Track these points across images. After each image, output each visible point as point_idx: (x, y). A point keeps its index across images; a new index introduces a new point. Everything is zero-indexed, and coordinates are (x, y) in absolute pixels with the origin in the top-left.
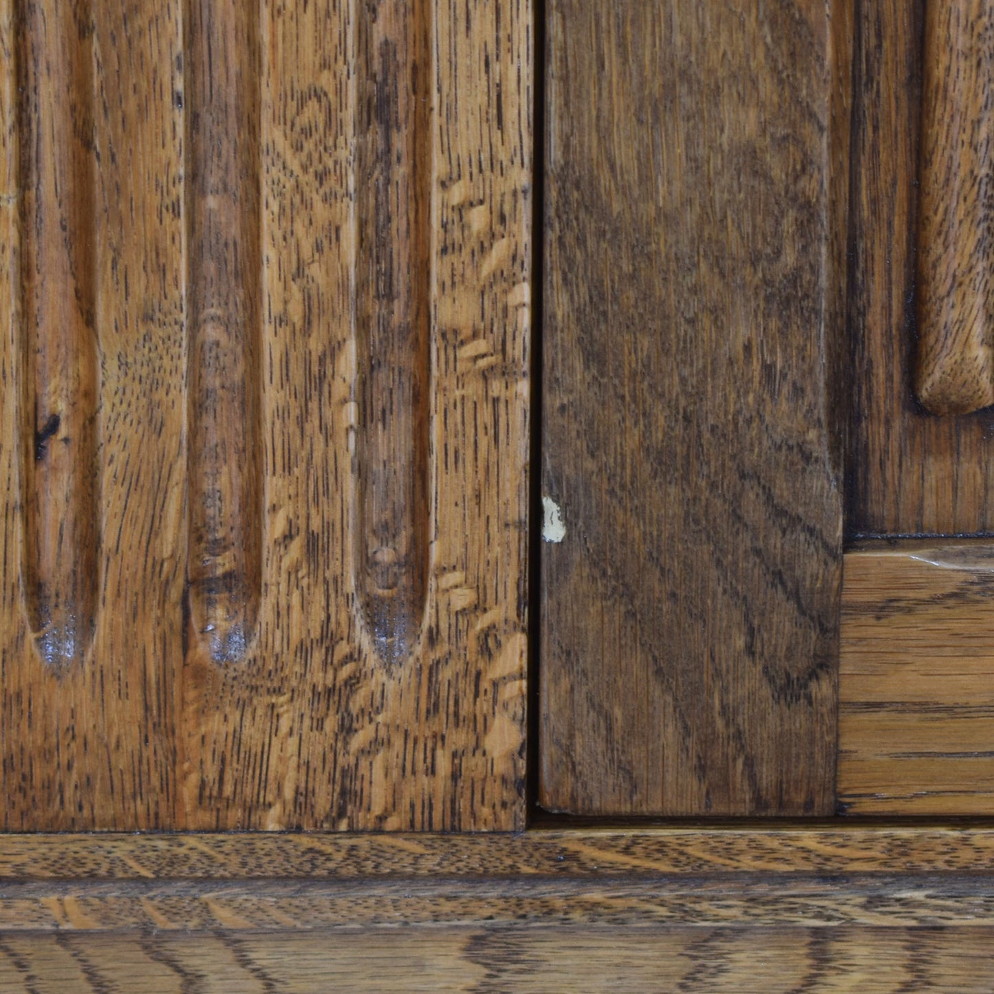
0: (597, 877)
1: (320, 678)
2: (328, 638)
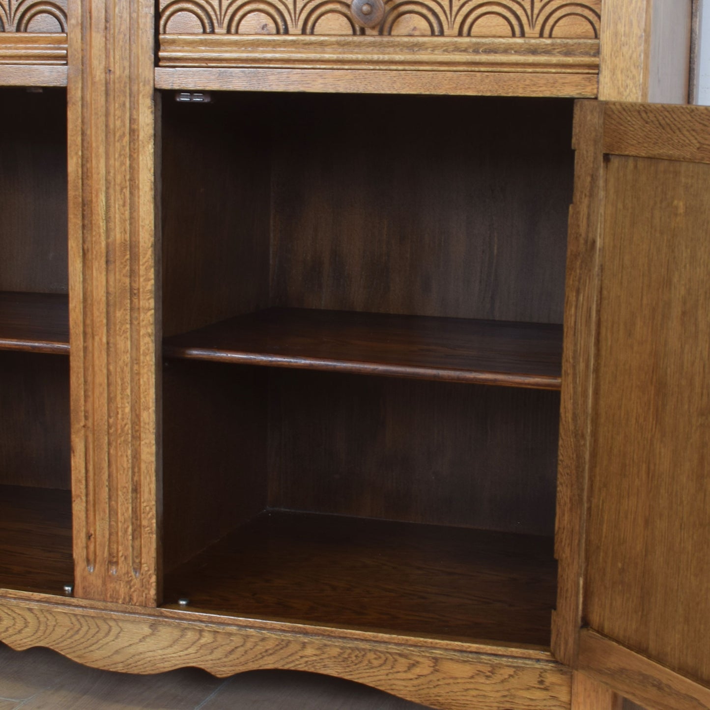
0: (167, 617)
1: (127, 579)
2: (128, 573)
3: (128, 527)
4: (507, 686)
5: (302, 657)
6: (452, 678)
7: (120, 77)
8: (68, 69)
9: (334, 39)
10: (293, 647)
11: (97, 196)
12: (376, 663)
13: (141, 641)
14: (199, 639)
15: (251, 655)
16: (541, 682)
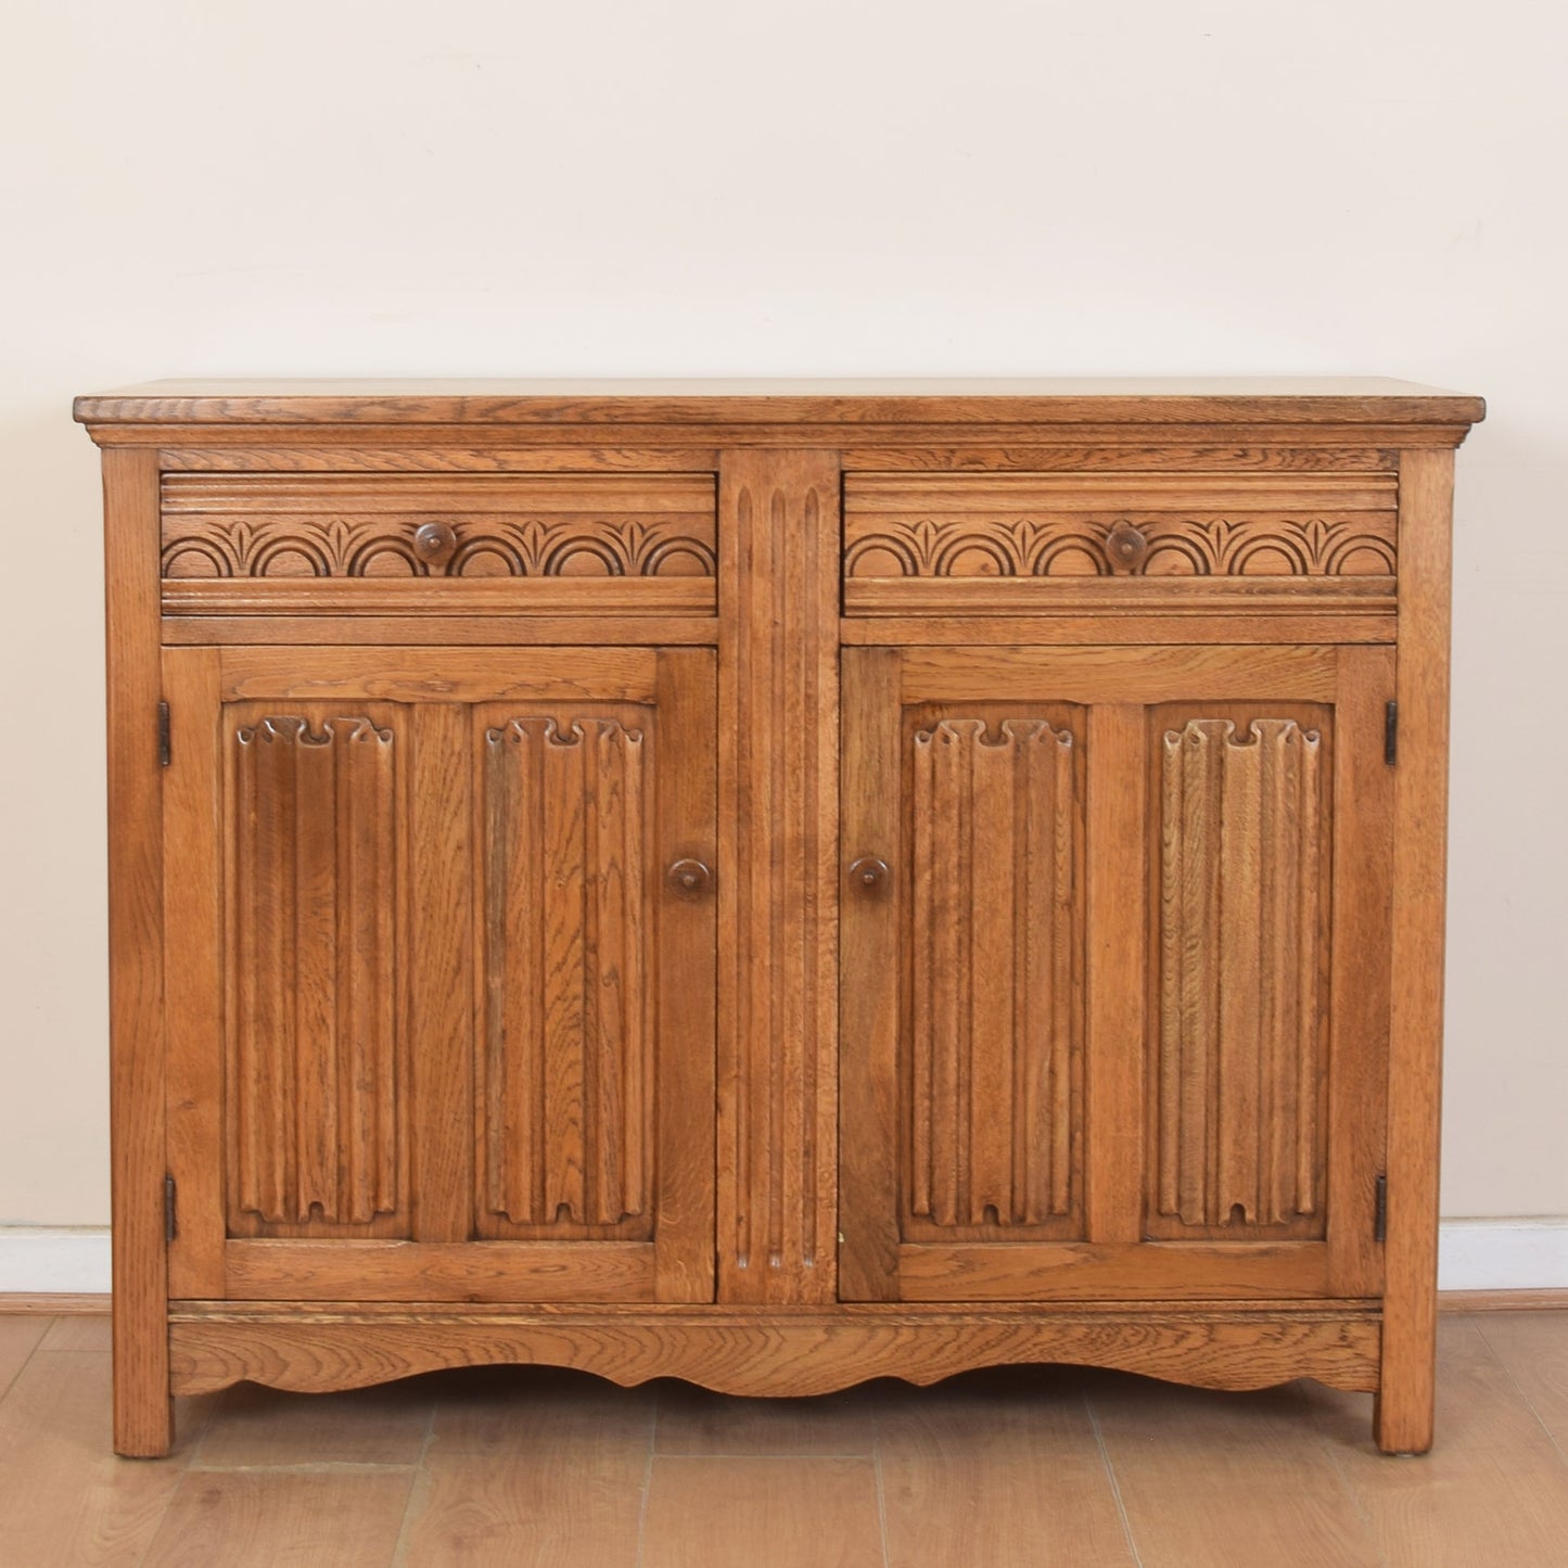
1: (795, 1271)
2: (796, 1262)
3: (798, 1201)
4: (1302, 1348)
5: (1035, 1345)
6: (1232, 1347)
7: (793, 630)
8: (721, 622)
9: (1075, 581)
10: (1024, 1334)
11: (759, 780)
12: (1133, 1340)
13: (811, 1351)
14: (895, 1338)
15: (966, 1351)
16: (1343, 1338)
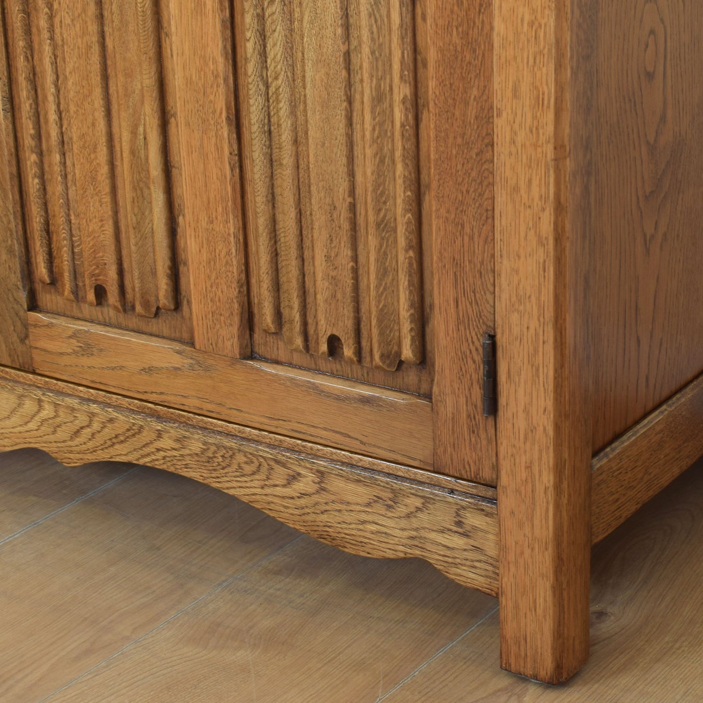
4: (415, 523)
5: (158, 450)
6: (342, 502)
10: (147, 436)
12: (248, 469)
14: (39, 411)
15: (99, 440)
16: (459, 524)
